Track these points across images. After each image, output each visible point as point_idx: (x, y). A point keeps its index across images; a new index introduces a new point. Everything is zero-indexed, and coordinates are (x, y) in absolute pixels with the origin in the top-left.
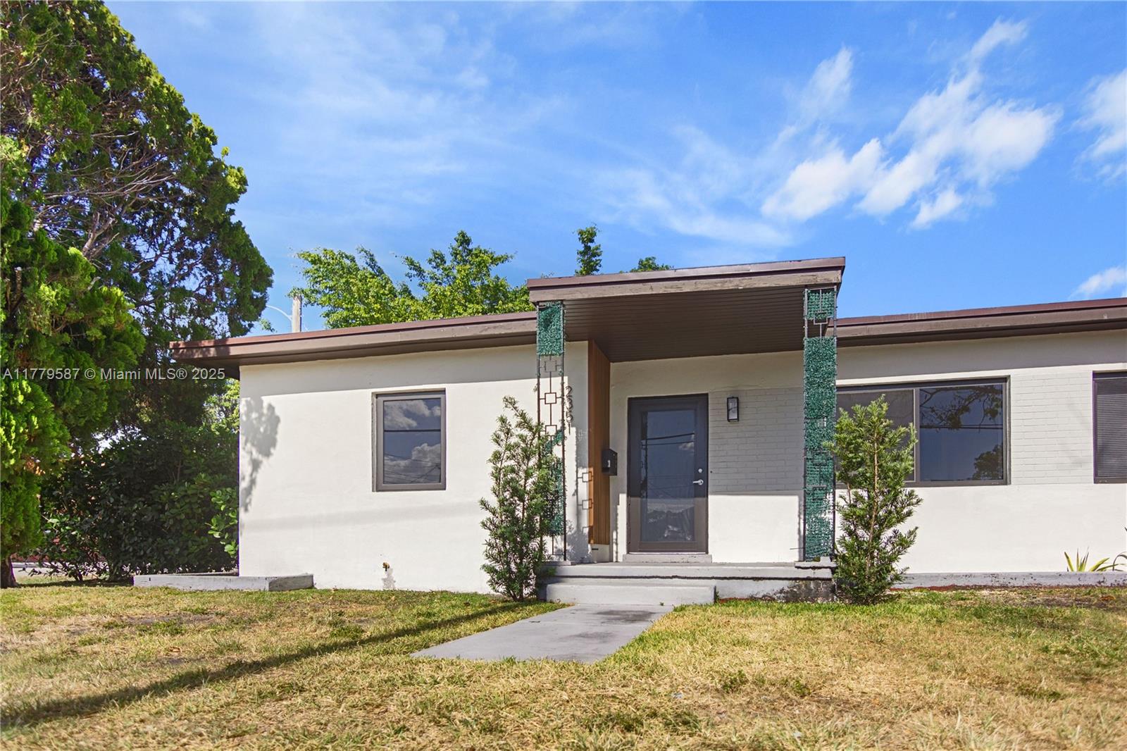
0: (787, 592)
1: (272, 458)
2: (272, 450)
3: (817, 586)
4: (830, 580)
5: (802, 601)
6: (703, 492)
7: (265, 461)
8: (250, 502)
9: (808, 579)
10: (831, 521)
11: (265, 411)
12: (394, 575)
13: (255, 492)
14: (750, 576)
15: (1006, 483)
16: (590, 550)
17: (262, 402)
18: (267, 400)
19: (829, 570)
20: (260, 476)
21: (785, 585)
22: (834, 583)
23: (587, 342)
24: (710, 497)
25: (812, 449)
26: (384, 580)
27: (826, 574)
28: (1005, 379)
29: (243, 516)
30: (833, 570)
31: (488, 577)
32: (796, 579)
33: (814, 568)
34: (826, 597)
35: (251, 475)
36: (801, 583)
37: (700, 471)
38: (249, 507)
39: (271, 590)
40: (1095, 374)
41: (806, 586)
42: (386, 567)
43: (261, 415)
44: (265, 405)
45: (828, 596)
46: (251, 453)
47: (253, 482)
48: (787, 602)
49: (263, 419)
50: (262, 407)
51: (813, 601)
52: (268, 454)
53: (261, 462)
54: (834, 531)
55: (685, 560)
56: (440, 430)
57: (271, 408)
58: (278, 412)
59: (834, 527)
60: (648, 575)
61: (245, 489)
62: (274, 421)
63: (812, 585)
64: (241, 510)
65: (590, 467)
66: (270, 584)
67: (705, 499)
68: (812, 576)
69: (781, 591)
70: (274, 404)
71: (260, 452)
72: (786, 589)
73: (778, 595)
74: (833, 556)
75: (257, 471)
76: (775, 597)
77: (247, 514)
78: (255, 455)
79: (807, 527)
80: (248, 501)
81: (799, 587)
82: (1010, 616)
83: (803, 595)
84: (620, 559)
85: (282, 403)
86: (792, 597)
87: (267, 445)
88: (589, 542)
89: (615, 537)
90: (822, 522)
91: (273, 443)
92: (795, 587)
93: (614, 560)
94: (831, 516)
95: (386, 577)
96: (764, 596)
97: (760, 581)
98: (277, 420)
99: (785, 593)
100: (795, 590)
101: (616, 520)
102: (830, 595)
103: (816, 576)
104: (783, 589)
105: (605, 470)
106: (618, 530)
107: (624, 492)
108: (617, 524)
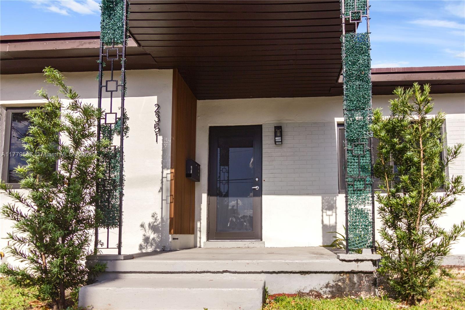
0: (332, 287)
3: (360, 279)
4: (371, 273)
5: (347, 295)
6: (259, 194)
9: (353, 272)
10: (370, 214)
14: (298, 270)
19: (371, 262)
21: (330, 279)
22: (375, 276)
23: (171, 70)
27: (368, 267)
30: (375, 262)
32: (340, 273)
33: (357, 261)
34: (369, 290)
36: (345, 276)
41: (350, 280)
45: (370, 290)
48: (333, 297)
51: (356, 295)
54: (373, 222)
55: (246, 246)
59: (373, 219)
63: (355, 279)
67: (260, 198)
68: (356, 269)
69: (327, 286)
72: (332, 283)
73: (324, 289)
74: (374, 248)
76: (321, 291)
79: (349, 219)
81: (344, 281)
83: (347, 290)
86: (337, 292)
92: (339, 280)
93: (198, 245)
94: (370, 207)
96: (311, 291)
97: (307, 275)
99: (330, 287)
100: (340, 284)
101: (200, 213)
102: (372, 288)
103: (360, 270)
104: (328, 284)
105: (188, 175)
106: (202, 221)
107: (205, 193)
108: (200, 217)
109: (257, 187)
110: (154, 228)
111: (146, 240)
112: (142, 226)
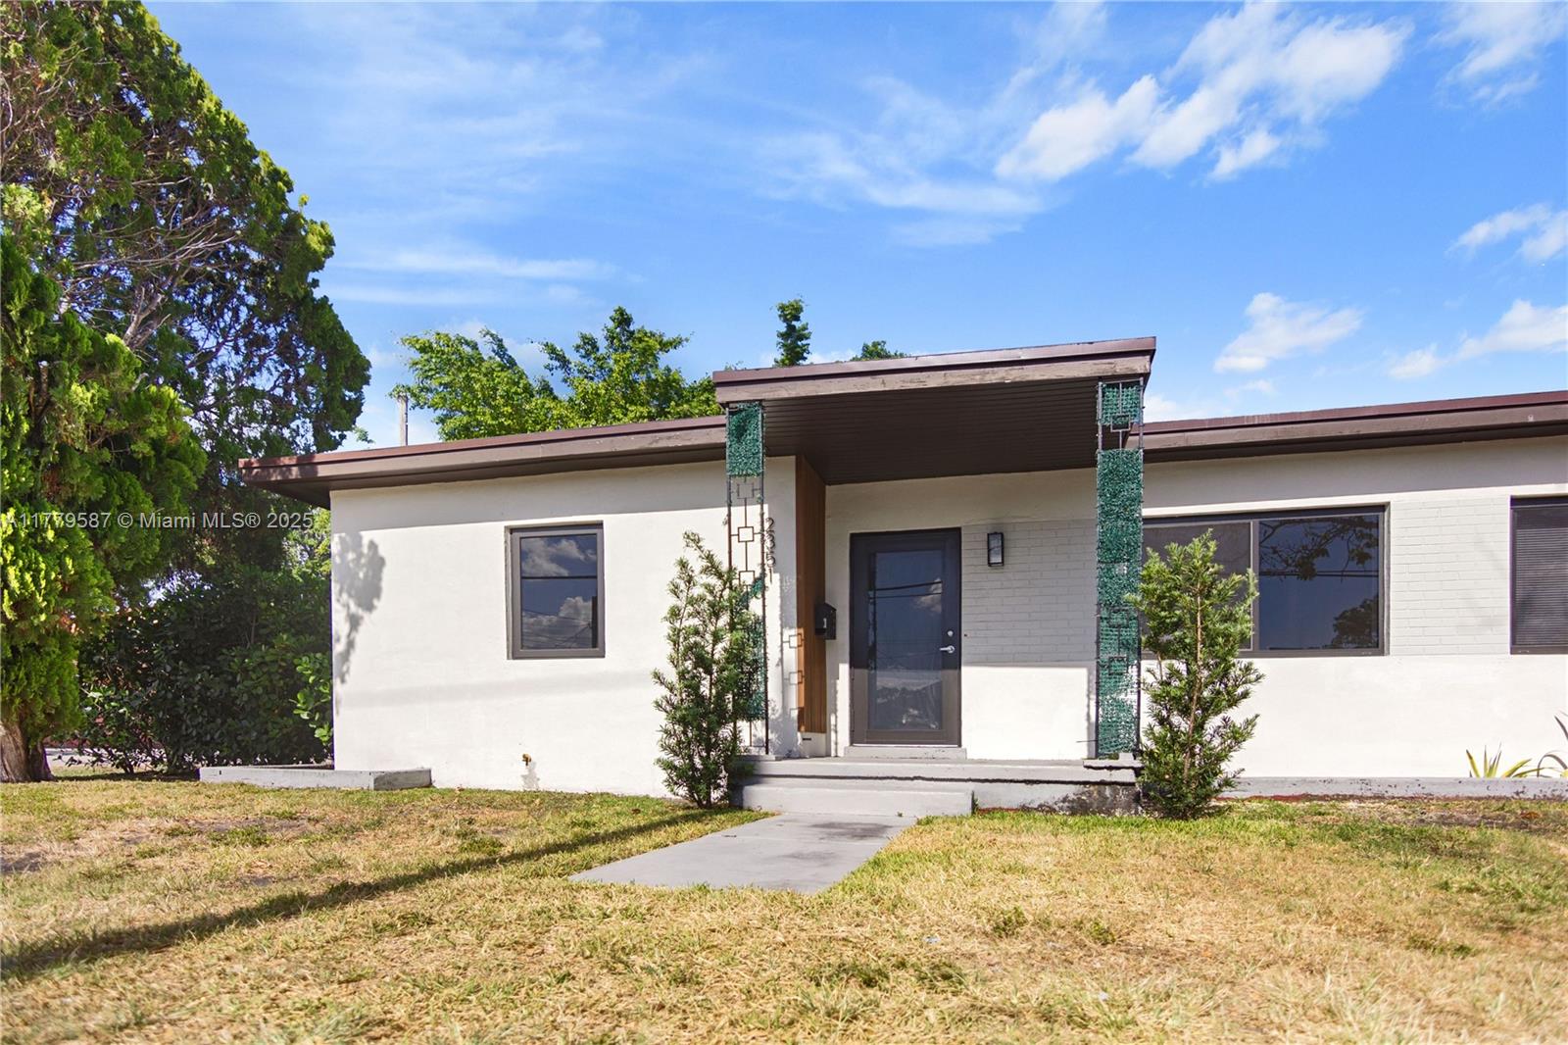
0: (1073, 801)
1: (375, 613)
2: (375, 602)
3: (1115, 793)
4: (1133, 784)
5: (1094, 813)
6: (955, 663)
7: (366, 615)
8: (348, 671)
9: (1103, 783)
10: (1135, 704)
11: (365, 550)
12: (539, 771)
13: (354, 657)
14: (1021, 778)
15: (1382, 653)
16: (800, 741)
17: (361, 538)
18: (367, 536)
19: (1131, 771)
20: (360, 638)
21: (1070, 791)
22: (1138, 788)
23: (793, 458)
24: (964, 669)
25: (1108, 605)
26: (525, 777)
27: (1128, 776)
28: (1382, 507)
29: (338, 688)
30: (1137, 772)
31: (664, 775)
32: (1084, 783)
33: (1110, 768)
34: (1127, 808)
35: (349, 635)
36: (1092, 788)
37: (950, 633)
38: (347, 677)
39: (376, 789)
40: (1515, 501)
41: (1099, 793)
42: (527, 759)
43: (360, 555)
44: (365, 542)
45: (1130, 806)
46: (348, 606)
47: (351, 644)
48: (1073, 814)
49: (363, 561)
50: (360, 545)
51: (1110, 814)
52: (370, 608)
53: (362, 618)
54: (1139, 718)
55: (930, 755)
56: (596, 577)
57: (373, 546)
58: (382, 552)
59: (1138, 713)
60: (880, 775)
61: (341, 654)
62: (377, 563)
63: (1108, 791)
64: (336, 682)
65: (799, 627)
66: (376, 780)
67: (957, 671)
68: (1108, 779)
69: (1065, 800)
70: (377, 541)
71: (359, 605)
72: (1072, 797)
73: (1061, 804)
74: (1137, 752)
75: (357, 630)
76: (1056, 807)
77: (344, 687)
78: (353, 608)
79: (1101, 712)
80: (345, 669)
81: (1090, 794)
82: (1389, 838)
83: (1095, 806)
84: (841, 753)
85: (389, 541)
86: (1079, 808)
87: (368, 595)
88: (799, 729)
89: (833, 722)
90: (1121, 706)
91: (376, 592)
92: (1083, 793)
93: (833, 753)
94: (1135, 697)
95: (527, 773)
96: (1041, 806)
97: (1035, 786)
98: (382, 562)
99: (1069, 801)
100: (1084, 798)
101: (835, 699)
102: (1133, 805)
103: (1113, 780)
104: (1067, 797)
105: (819, 631)
106: (838, 714)
107: (844, 662)
108: (835, 705)
109: (950, 649)
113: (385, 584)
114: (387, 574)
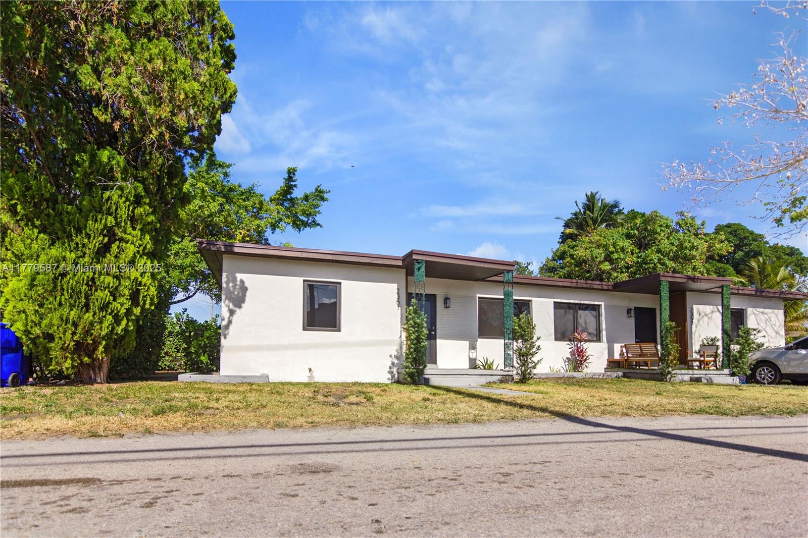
1: (242, 309)
2: (243, 305)
6: (434, 338)
7: (238, 310)
8: (228, 334)
11: (238, 283)
12: (314, 374)
13: (231, 327)
17: (236, 278)
18: (239, 276)
20: (235, 319)
21: (500, 377)
24: (437, 340)
26: (309, 377)
28: (531, 301)
29: (223, 341)
35: (229, 318)
37: (434, 328)
38: (227, 336)
42: (310, 370)
43: (236, 285)
44: (238, 279)
46: (229, 306)
47: (230, 322)
49: (237, 287)
50: (236, 281)
52: (240, 307)
53: (236, 311)
57: (242, 282)
58: (246, 284)
61: (225, 326)
62: (244, 289)
64: (222, 338)
69: (498, 380)
70: (244, 279)
71: (235, 306)
72: (500, 379)
74: (513, 367)
75: (233, 316)
76: (496, 382)
77: (226, 340)
78: (231, 307)
80: (226, 332)
81: (504, 378)
83: (505, 381)
85: (249, 279)
87: (239, 302)
91: (243, 301)
95: (309, 375)
98: (246, 289)
110: (397, 357)
111: (393, 363)
112: (391, 356)
113: (247, 298)
114: (248, 294)
